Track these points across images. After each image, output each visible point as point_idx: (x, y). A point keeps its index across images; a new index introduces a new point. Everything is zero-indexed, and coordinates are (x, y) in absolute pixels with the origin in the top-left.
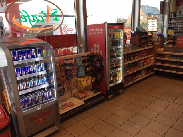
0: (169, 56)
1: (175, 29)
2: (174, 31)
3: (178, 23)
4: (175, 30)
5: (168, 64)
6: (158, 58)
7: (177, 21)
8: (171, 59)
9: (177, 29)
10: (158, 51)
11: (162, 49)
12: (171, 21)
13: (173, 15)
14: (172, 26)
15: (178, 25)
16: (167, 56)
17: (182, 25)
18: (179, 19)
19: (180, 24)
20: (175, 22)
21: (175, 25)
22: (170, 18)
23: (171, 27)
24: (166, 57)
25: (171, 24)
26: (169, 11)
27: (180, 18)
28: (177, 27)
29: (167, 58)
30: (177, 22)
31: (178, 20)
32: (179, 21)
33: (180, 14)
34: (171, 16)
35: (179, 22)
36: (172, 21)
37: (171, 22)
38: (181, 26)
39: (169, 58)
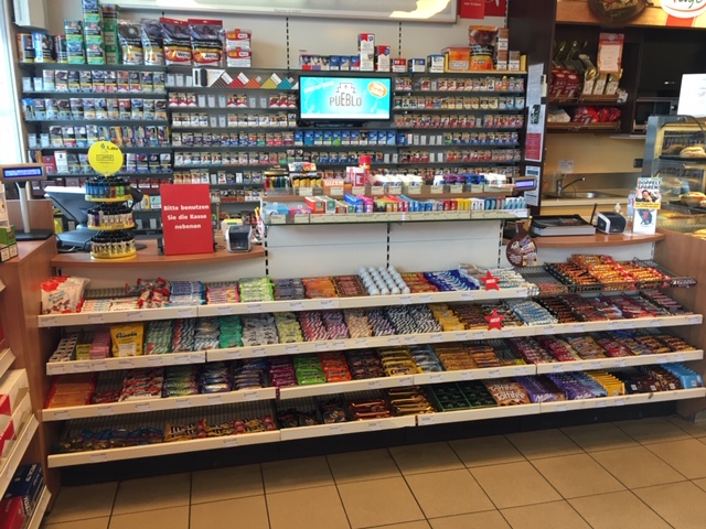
0: (140, 331)
1: (70, 131)
2: (70, 146)
3: (80, 95)
4: (73, 136)
5: (148, 390)
6: (59, 366)
7: (74, 88)
8: (162, 358)
9: (82, 131)
10: (47, 305)
11: (71, 288)
12: (37, 81)
13: (39, 45)
14: (50, 114)
15: (81, 109)
16: (127, 338)
17: (105, 109)
18: (84, 74)
19: (97, 101)
20: (62, 88)
21: (66, 106)
22: (25, 61)
23: (39, 116)
24: (117, 341)
25: (38, 102)
26: (13, 18)
27: (87, 66)
28: (82, 123)
29: (127, 356)
30: (73, 90)
31: (77, 78)
32: (85, 87)
33: (84, 46)
34: (32, 53)
35: (86, 90)
36: (43, 85)
37: (38, 89)
38: (100, 115)
39: (145, 349)
